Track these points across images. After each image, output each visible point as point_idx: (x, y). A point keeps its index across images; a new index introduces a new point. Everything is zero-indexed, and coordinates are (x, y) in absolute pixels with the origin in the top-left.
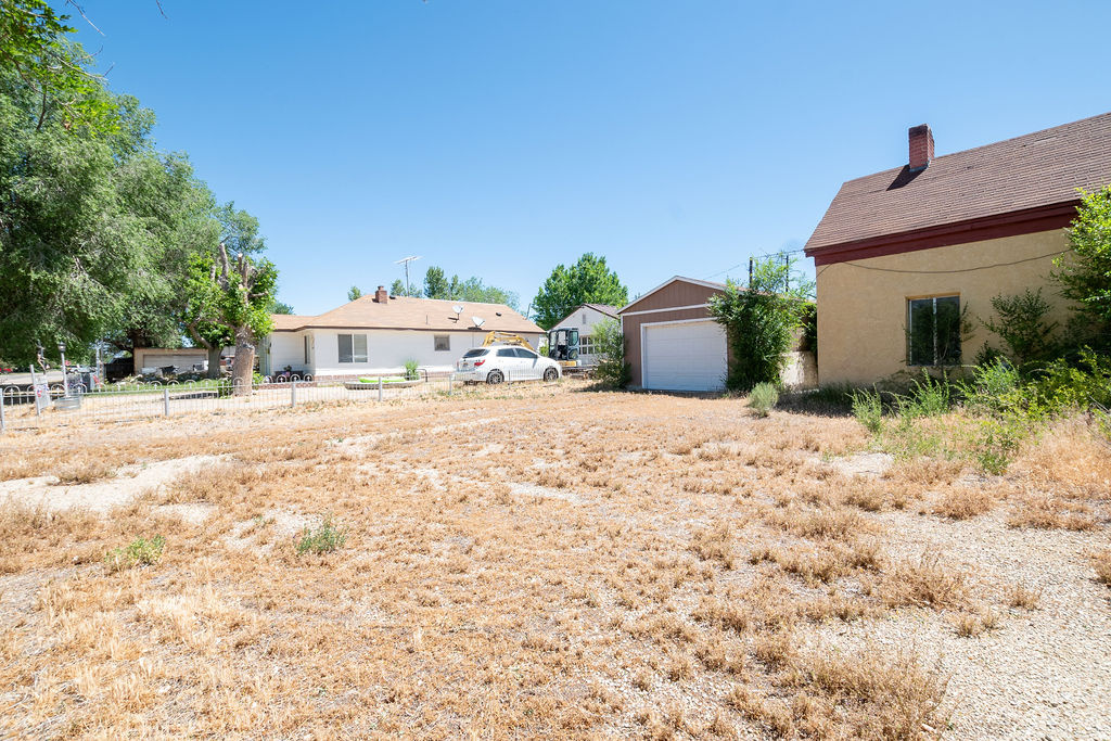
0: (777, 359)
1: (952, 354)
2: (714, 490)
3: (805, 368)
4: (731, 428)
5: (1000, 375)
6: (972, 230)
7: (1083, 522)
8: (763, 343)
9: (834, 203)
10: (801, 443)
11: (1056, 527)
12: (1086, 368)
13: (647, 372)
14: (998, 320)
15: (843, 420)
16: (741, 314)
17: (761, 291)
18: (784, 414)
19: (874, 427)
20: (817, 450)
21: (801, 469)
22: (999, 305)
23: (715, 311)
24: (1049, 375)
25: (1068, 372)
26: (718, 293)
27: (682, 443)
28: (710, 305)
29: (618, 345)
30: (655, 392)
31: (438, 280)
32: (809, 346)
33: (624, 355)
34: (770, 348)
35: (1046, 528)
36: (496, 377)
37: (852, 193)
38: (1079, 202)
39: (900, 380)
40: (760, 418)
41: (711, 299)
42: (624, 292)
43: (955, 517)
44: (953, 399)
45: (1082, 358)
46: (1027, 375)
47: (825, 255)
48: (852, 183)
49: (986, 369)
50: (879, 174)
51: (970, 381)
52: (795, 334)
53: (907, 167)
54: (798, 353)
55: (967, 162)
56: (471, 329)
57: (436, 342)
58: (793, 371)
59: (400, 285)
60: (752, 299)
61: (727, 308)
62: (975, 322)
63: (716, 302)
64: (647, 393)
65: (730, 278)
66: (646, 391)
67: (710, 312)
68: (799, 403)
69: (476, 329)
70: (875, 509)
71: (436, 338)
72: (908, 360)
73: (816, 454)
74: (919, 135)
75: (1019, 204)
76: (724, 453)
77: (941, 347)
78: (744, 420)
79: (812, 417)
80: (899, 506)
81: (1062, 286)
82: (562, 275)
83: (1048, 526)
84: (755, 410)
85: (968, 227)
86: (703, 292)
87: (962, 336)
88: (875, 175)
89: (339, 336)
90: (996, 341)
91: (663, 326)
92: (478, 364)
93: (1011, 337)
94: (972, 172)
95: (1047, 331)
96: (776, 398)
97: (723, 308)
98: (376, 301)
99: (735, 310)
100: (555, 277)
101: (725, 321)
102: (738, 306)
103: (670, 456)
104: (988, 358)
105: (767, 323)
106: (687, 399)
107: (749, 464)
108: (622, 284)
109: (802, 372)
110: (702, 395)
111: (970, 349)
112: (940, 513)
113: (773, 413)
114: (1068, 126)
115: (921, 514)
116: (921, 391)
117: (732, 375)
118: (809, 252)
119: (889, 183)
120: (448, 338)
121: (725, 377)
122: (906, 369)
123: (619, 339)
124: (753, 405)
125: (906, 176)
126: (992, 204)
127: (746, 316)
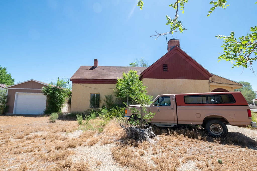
0: (61, 105)
1: (98, 106)
2: (27, 151)
3: (68, 108)
4: (41, 127)
5: (105, 111)
6: (103, 81)
7: (112, 141)
8: (57, 101)
9: (78, 70)
10: (61, 130)
11: (108, 143)
12: (117, 109)
13: (16, 109)
14: (106, 100)
15: (75, 121)
16: (52, 93)
17: (58, 87)
18: (60, 121)
19: (80, 123)
20: (65, 131)
21: (59, 138)
22: (106, 96)
23: (44, 91)
24: (112, 110)
25: (114, 110)
26: (46, 86)
27: (22, 134)
28: (42, 89)
29: (4, 99)
30: (18, 115)
32: (69, 102)
33: (7, 103)
34: (59, 102)
35: (106, 144)
37: (82, 68)
38: (117, 80)
39: (88, 111)
40: (52, 123)
41: (43, 88)
42: (13, 81)
43: (91, 145)
44: (97, 115)
45: (116, 107)
46: (109, 110)
47: (75, 81)
48: (83, 66)
49: (103, 109)
50: (88, 66)
51: (100, 112)
52: (66, 99)
53: (93, 66)
54: (67, 104)
55: (103, 68)
58: (65, 109)
60: (55, 89)
61: (47, 91)
62: (102, 99)
63: (44, 89)
64: (14, 116)
65: (52, 82)
66: (14, 115)
67: (42, 91)
68: (65, 118)
70: (75, 147)
72: (90, 107)
73: (65, 133)
74: (96, 60)
75: (110, 78)
76: (36, 136)
77: (96, 104)
78: (47, 124)
79: (67, 121)
80: (80, 145)
81: (115, 94)
83: (107, 143)
84: (51, 120)
85: (102, 81)
86: (41, 85)
87: (100, 102)
88: (87, 66)
90: (105, 103)
91: (25, 94)
93: (107, 103)
94: (104, 70)
95: (112, 102)
96: (58, 117)
97: (46, 91)
99: (50, 92)
101: (46, 94)
102: (51, 91)
103: (14, 140)
104: (103, 107)
105: (59, 96)
106: (30, 118)
107: (43, 139)
108: (12, 78)
109: (68, 109)
110: (36, 116)
111: (101, 105)
112: (88, 145)
113: (57, 121)
114: (117, 67)
115: (85, 146)
116: (91, 114)
117: (47, 110)
118: (71, 80)
119: (90, 68)
121: (44, 110)
122: (90, 109)
123: (5, 97)
124: (51, 119)
125: (93, 68)
126: (106, 77)
127: (53, 94)
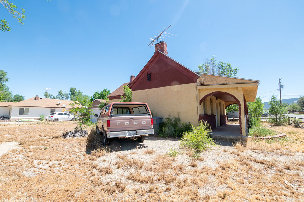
31: (74, 91)
36: (56, 120)
47: (110, 98)
56: (62, 107)
57: (51, 110)
59: (61, 92)
69: (64, 107)
71: (51, 109)
82: (97, 94)
89: (20, 108)
91: (94, 109)
92: (51, 117)
98: (35, 99)
100: (95, 94)
120: (55, 110)
